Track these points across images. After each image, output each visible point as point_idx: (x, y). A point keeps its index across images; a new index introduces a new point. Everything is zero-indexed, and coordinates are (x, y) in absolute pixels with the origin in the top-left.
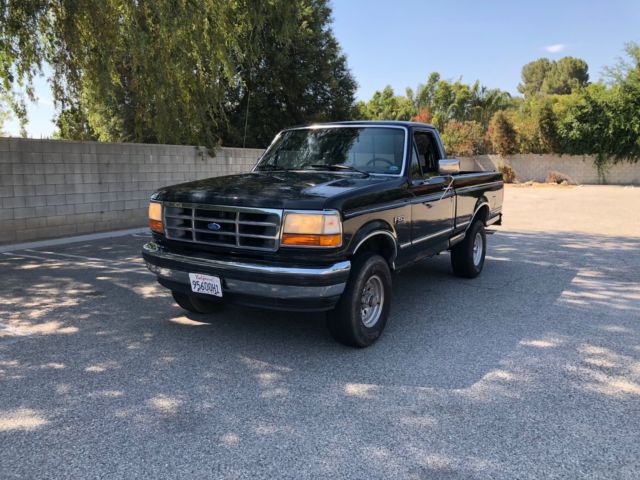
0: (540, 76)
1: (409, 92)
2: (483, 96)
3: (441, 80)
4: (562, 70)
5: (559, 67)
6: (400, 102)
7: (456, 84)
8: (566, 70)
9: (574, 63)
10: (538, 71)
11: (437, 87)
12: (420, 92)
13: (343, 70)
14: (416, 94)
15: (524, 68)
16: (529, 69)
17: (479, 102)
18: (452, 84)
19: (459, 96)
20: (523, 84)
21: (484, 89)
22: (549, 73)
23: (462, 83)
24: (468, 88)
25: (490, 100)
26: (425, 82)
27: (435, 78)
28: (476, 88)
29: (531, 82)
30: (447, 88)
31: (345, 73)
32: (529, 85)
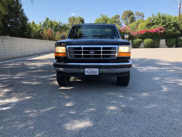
0: (73, 21)
1: (40, 23)
2: (62, 25)
3: (49, 20)
4: (78, 20)
5: (77, 19)
6: (38, 26)
7: (54, 21)
8: (79, 20)
9: (81, 18)
10: (72, 20)
11: (48, 22)
12: (43, 23)
13: (24, 14)
14: (42, 24)
15: (69, 18)
16: (70, 19)
17: (61, 27)
18: (53, 21)
19: (55, 25)
20: (69, 23)
21: (62, 23)
22: (75, 20)
23: (56, 21)
24: (57, 23)
25: (64, 27)
26: (45, 20)
27: (47, 19)
28: (60, 23)
29: (71, 23)
30: (51, 22)
31: (24, 15)
32: (70, 23)
